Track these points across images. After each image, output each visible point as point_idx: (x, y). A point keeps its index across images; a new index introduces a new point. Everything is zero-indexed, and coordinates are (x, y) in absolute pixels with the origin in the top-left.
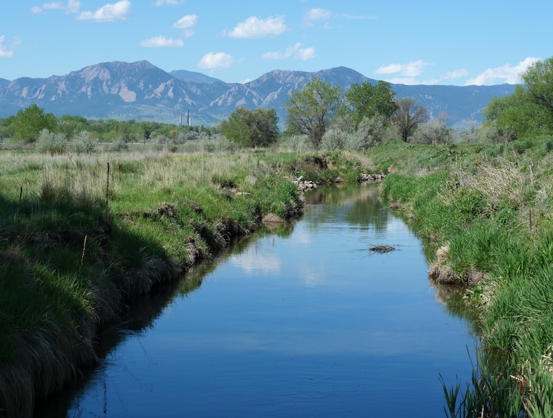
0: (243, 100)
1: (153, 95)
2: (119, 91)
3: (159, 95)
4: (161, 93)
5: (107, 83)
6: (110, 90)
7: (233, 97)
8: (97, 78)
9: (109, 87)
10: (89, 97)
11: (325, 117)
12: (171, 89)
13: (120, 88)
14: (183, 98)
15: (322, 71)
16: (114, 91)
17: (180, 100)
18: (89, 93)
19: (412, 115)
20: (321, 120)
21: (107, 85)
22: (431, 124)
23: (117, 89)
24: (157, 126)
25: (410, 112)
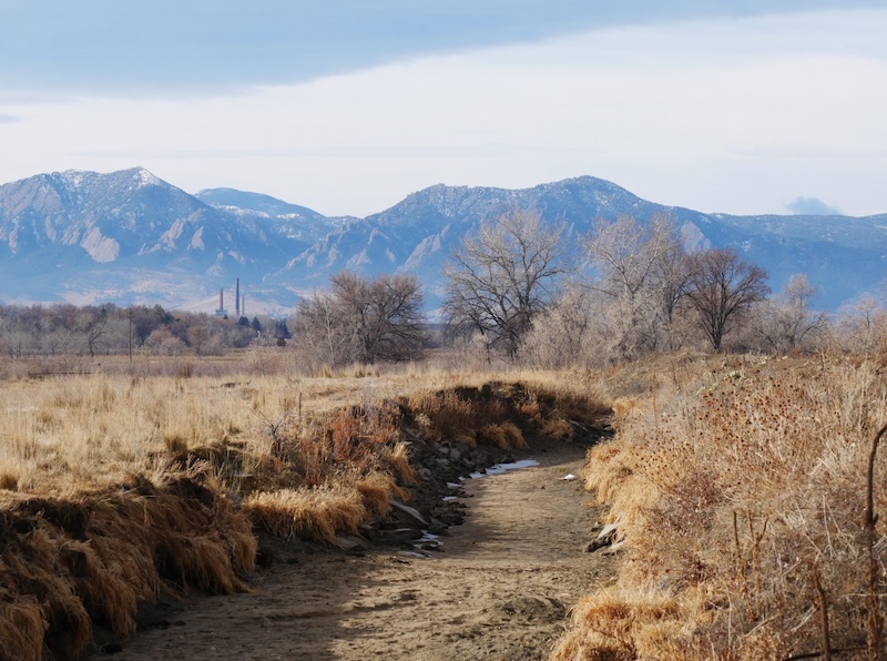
0: (363, 254)
1: (158, 246)
2: (80, 238)
3: (172, 245)
4: (177, 242)
5: (53, 220)
6: (60, 236)
7: (340, 247)
8: (30, 209)
9: (59, 229)
10: (14, 252)
11: (533, 294)
12: (199, 233)
13: (83, 231)
14: (226, 252)
15: (541, 187)
16: (70, 238)
17: (220, 256)
18: (12, 244)
19: (733, 286)
20: (524, 300)
21: (53, 223)
22: (775, 306)
23: (76, 234)
24: (166, 319)
25: (727, 277)
